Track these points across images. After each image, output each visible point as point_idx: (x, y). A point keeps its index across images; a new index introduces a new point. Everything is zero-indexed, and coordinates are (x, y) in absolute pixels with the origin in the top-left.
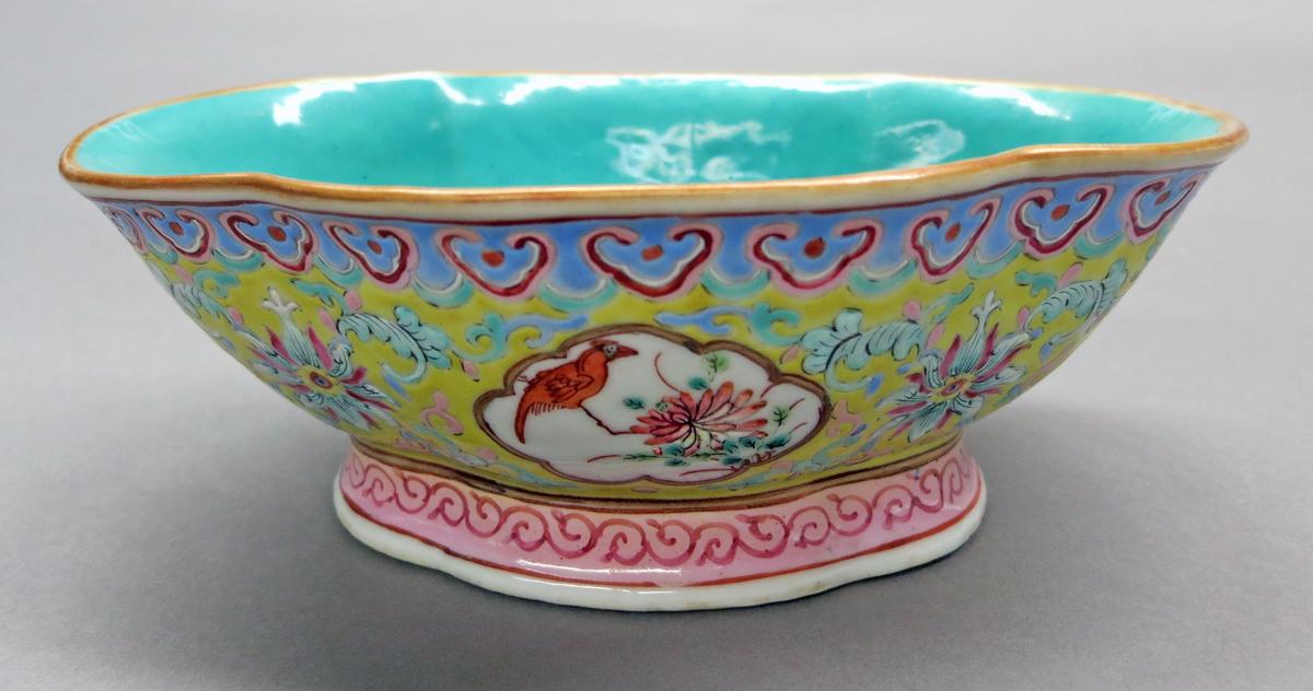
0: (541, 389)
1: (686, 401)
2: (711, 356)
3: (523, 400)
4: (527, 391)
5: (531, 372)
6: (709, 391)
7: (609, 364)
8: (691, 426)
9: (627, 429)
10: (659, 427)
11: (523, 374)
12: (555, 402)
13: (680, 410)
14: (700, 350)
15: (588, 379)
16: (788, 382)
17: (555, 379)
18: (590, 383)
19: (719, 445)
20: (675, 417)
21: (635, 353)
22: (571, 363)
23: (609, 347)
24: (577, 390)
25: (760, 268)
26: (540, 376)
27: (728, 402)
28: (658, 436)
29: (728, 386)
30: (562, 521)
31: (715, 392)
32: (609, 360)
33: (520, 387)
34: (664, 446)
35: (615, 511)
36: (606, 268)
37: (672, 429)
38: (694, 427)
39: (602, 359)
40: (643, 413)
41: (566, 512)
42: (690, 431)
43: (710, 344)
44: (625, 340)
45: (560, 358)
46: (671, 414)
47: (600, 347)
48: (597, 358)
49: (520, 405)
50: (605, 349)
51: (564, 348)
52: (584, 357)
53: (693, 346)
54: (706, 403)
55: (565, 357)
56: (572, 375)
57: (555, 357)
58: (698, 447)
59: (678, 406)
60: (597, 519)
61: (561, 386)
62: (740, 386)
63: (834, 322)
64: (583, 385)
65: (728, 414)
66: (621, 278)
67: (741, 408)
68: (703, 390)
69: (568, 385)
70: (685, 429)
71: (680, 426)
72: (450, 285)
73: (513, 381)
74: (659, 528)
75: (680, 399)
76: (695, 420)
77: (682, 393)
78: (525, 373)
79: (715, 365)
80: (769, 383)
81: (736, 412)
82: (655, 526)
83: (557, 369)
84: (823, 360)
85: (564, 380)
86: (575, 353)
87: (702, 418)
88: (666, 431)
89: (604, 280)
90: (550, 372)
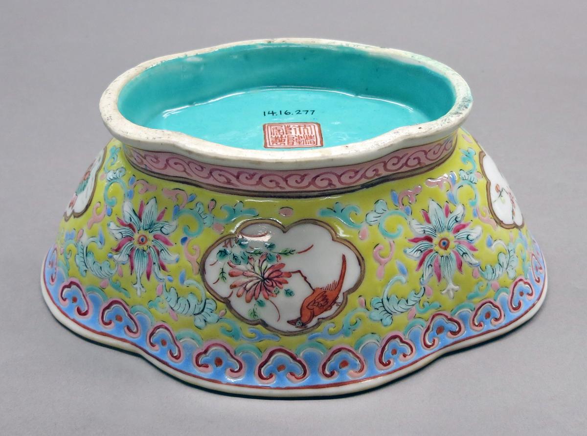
0: (330, 299)
1: (266, 294)
2: (256, 318)
3: (340, 290)
4: (337, 297)
5: (335, 308)
6: (256, 299)
7: (300, 316)
8: (263, 277)
9: (293, 275)
10: (277, 277)
11: (339, 306)
12: (325, 292)
13: (268, 288)
14: (261, 322)
15: (309, 307)
16: (222, 298)
17: (324, 306)
18: (309, 305)
19: (250, 261)
20: (271, 283)
21: (288, 322)
22: (316, 316)
23: (299, 325)
24: (315, 300)
25: (239, 356)
26: (331, 307)
27: (247, 291)
28: (278, 270)
29: (248, 301)
30: (330, 184)
31: (254, 298)
32: (300, 318)
33: (340, 299)
34: (275, 263)
35: (302, 192)
36: (300, 362)
37: (272, 276)
38: (262, 277)
39: (302, 319)
40: (285, 287)
41: (329, 188)
42: (264, 274)
43: (256, 324)
44: (292, 328)
45: (321, 319)
46: (272, 286)
47: (304, 325)
48: (305, 319)
49: (341, 286)
50: (301, 324)
51: (318, 324)
52: (310, 320)
53: (264, 324)
54: (257, 292)
55: (319, 319)
56: (316, 309)
57: (323, 318)
58: (260, 261)
59: (269, 291)
60: (312, 188)
61: (322, 302)
62: (243, 299)
63: (206, 324)
64: (312, 304)
65: (247, 283)
66: (294, 358)
67: (241, 286)
68: (258, 300)
69: (318, 303)
70: (266, 275)
71: (268, 278)
72: (364, 346)
73: (343, 301)
74: (279, 186)
75: (269, 295)
76: (262, 281)
77: (268, 299)
78: (337, 307)
79: (254, 313)
80: (230, 299)
81: (243, 284)
82: (281, 187)
83: (322, 312)
84: (207, 306)
85: (320, 305)
86: (315, 321)
87: (259, 282)
88: (275, 274)
89: (300, 357)
90: (326, 310)
